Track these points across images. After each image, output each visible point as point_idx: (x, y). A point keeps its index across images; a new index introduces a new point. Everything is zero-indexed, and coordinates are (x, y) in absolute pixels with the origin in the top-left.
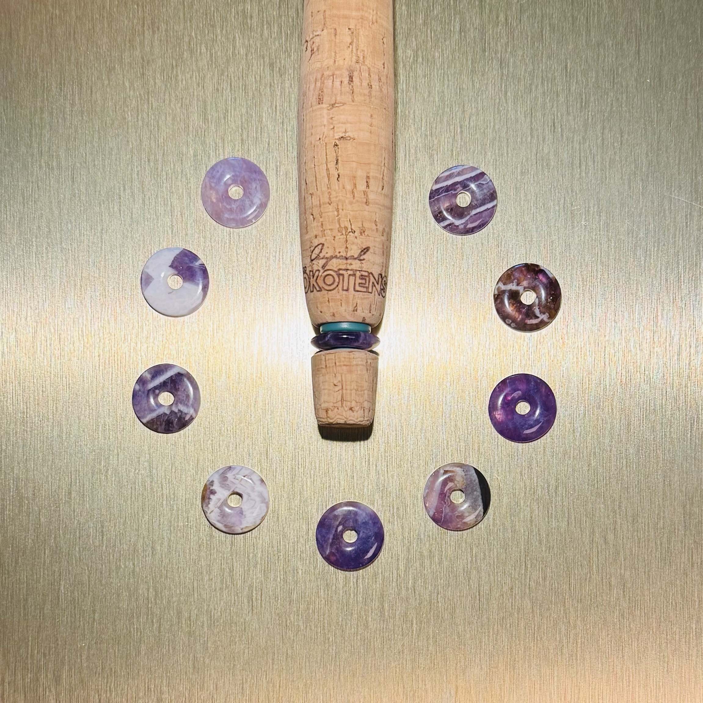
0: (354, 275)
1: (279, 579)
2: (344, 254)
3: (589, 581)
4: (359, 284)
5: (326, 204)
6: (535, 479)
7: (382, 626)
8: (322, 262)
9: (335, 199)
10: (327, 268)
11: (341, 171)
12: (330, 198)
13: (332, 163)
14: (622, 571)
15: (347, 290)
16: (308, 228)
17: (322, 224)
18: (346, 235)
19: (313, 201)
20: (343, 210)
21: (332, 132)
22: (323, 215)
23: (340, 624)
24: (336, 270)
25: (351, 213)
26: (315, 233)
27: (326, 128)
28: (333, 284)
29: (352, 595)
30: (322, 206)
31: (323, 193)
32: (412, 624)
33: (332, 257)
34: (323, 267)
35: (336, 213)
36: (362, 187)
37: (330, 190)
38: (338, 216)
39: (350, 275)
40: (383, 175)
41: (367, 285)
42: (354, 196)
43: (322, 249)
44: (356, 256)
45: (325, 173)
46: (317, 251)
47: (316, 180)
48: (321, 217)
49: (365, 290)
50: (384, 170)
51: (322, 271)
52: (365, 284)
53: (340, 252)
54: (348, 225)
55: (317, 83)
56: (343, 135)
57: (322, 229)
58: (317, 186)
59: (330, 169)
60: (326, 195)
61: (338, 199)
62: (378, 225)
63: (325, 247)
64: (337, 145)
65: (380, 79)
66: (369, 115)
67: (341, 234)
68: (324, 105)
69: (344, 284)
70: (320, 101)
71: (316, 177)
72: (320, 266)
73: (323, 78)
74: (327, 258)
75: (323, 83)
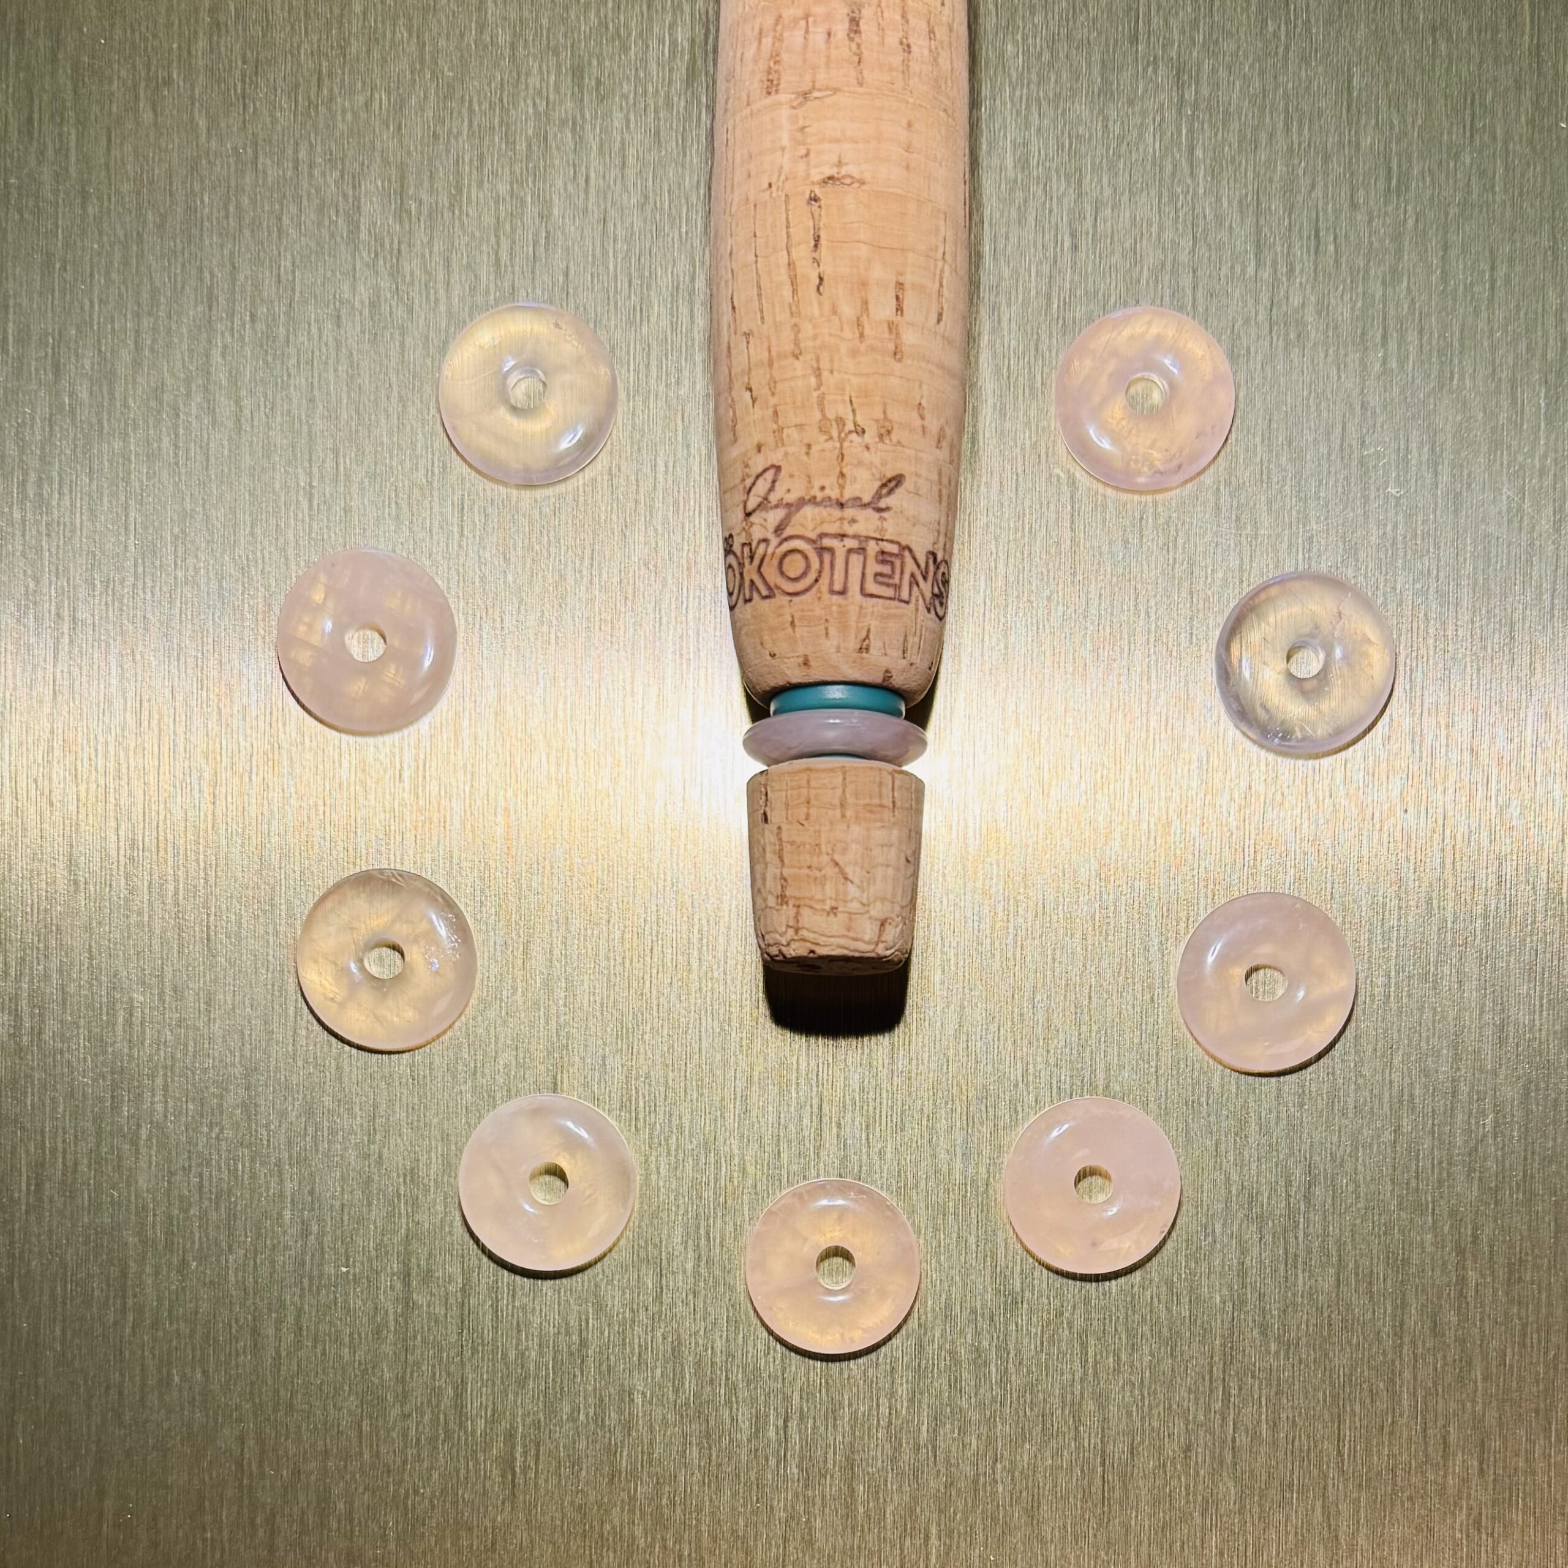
0: (862, 550)
2: (834, 494)
4: (876, 575)
5: (786, 356)
8: (774, 517)
9: (810, 343)
10: (789, 531)
11: (827, 268)
12: (796, 342)
13: (803, 246)
15: (843, 592)
16: (738, 427)
17: (776, 413)
18: (841, 441)
19: (752, 351)
20: (832, 372)
21: (801, 166)
22: (779, 387)
24: (813, 535)
25: (855, 380)
26: (757, 438)
27: (787, 156)
28: (804, 574)
30: (776, 365)
31: (777, 326)
33: (802, 502)
34: (779, 530)
35: (813, 380)
36: (883, 309)
37: (794, 321)
38: (818, 388)
39: (850, 551)
40: (941, 285)
41: (896, 580)
42: (862, 335)
43: (774, 482)
44: (867, 498)
45: (783, 276)
46: (762, 487)
47: (760, 295)
48: (773, 394)
49: (889, 592)
50: (942, 271)
51: (774, 541)
52: (890, 577)
53: (823, 488)
54: (845, 412)
55: (764, 40)
56: (833, 172)
57: (775, 427)
58: (762, 311)
59: (798, 264)
60: (787, 334)
61: (818, 342)
62: (928, 416)
63: (783, 472)
64: (815, 199)
65: (931, 31)
66: (904, 122)
67: (825, 437)
68: (783, 97)
69: (836, 577)
70: (771, 86)
71: (759, 287)
72: (771, 528)
73: (779, 28)
74: (788, 505)
75: (780, 39)
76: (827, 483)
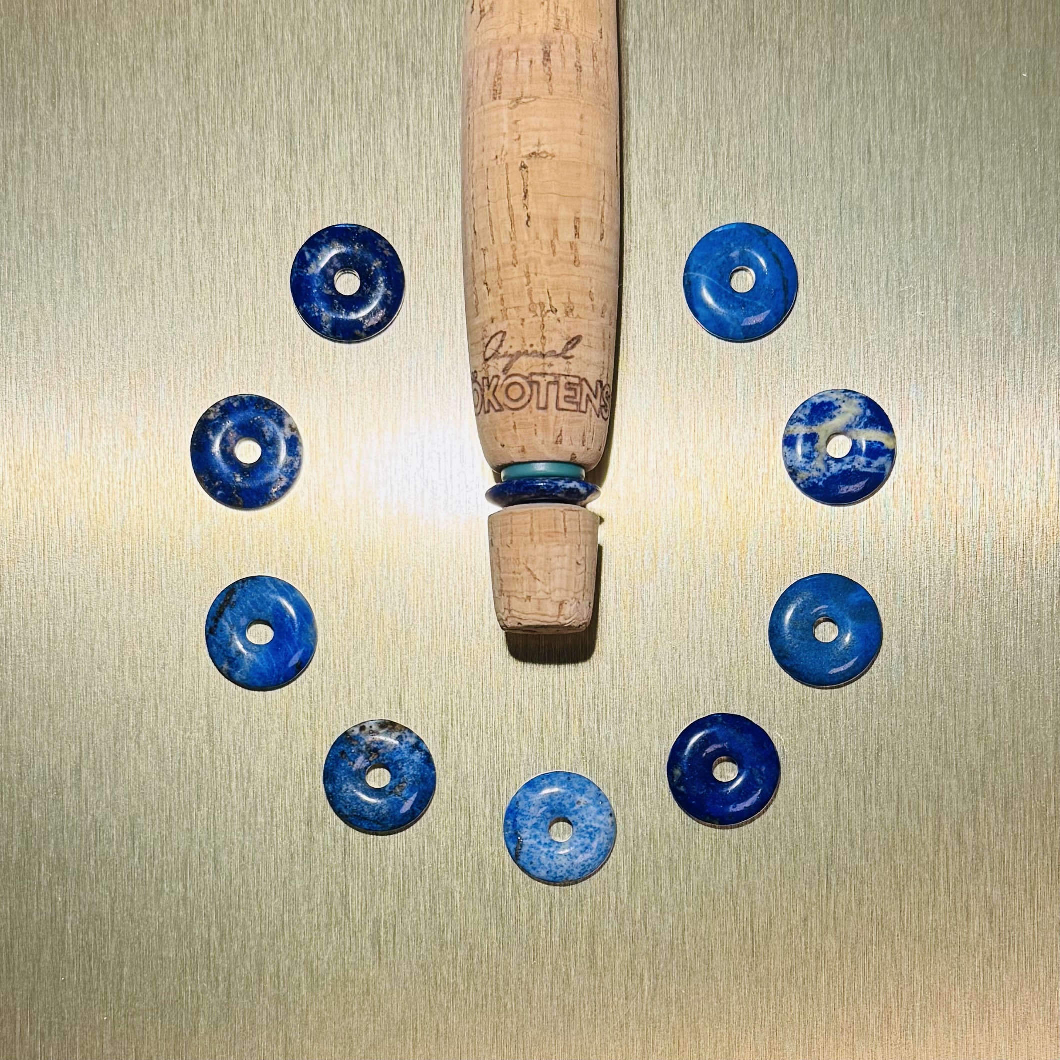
0: (556, 383)
1: (422, 908)
2: (539, 349)
3: (934, 906)
4: (566, 397)
5: (508, 265)
6: (843, 739)
7: (592, 984)
8: (502, 362)
9: (523, 257)
10: (511, 372)
11: (532, 210)
12: (514, 257)
13: (518, 196)
14: (988, 889)
15: (545, 408)
16: (479, 306)
17: (502, 299)
18: (543, 317)
19: (487, 260)
20: (536, 274)
21: (516, 145)
22: (504, 283)
23: (524, 980)
24: (526, 374)
25: (551, 279)
26: (491, 314)
27: (507, 139)
28: (521, 397)
29: (543, 935)
30: (502, 270)
31: (502, 246)
32: (642, 980)
33: (519, 354)
34: (505, 370)
35: (525, 280)
36: (567, 234)
37: (513, 242)
38: (528, 284)
39: (549, 383)
40: (603, 216)
41: (578, 400)
42: (554, 252)
43: (502, 341)
44: (558, 352)
45: (505, 215)
46: (494, 344)
47: (491, 226)
48: (500, 288)
49: (574, 407)
50: (603, 207)
51: (503, 377)
52: (574, 397)
53: (532, 345)
54: (544, 298)
55: (491, 64)
56: (535, 149)
57: (502, 308)
58: (492, 236)
59: (514, 208)
60: (509, 251)
61: (527, 256)
62: (596, 299)
63: (507, 336)
64: (525, 167)
65: (594, 56)
66: (578, 116)
67: (533, 314)
68: (503, 102)
69: (541, 398)
70: (496, 94)
71: (491, 221)
72: (501, 370)
73: (500, 57)
74: (511, 356)
75: (502, 65)
76: (534, 342)
